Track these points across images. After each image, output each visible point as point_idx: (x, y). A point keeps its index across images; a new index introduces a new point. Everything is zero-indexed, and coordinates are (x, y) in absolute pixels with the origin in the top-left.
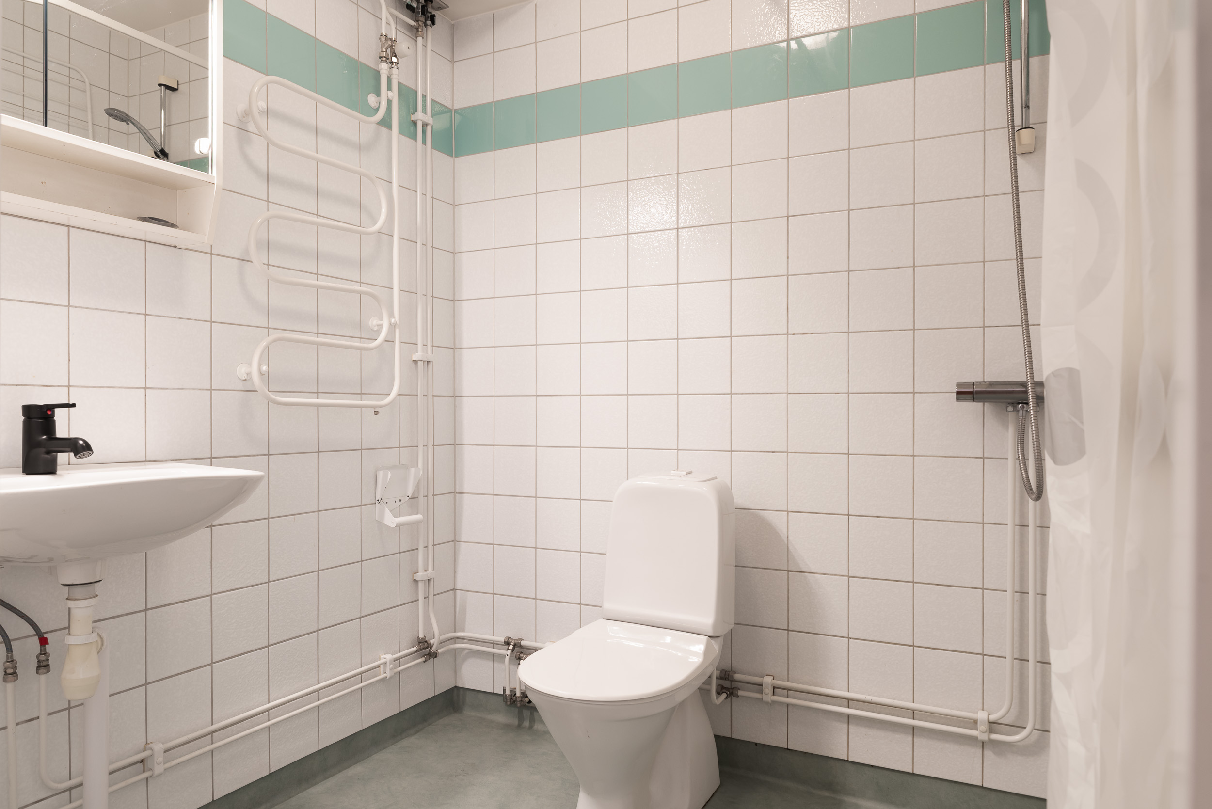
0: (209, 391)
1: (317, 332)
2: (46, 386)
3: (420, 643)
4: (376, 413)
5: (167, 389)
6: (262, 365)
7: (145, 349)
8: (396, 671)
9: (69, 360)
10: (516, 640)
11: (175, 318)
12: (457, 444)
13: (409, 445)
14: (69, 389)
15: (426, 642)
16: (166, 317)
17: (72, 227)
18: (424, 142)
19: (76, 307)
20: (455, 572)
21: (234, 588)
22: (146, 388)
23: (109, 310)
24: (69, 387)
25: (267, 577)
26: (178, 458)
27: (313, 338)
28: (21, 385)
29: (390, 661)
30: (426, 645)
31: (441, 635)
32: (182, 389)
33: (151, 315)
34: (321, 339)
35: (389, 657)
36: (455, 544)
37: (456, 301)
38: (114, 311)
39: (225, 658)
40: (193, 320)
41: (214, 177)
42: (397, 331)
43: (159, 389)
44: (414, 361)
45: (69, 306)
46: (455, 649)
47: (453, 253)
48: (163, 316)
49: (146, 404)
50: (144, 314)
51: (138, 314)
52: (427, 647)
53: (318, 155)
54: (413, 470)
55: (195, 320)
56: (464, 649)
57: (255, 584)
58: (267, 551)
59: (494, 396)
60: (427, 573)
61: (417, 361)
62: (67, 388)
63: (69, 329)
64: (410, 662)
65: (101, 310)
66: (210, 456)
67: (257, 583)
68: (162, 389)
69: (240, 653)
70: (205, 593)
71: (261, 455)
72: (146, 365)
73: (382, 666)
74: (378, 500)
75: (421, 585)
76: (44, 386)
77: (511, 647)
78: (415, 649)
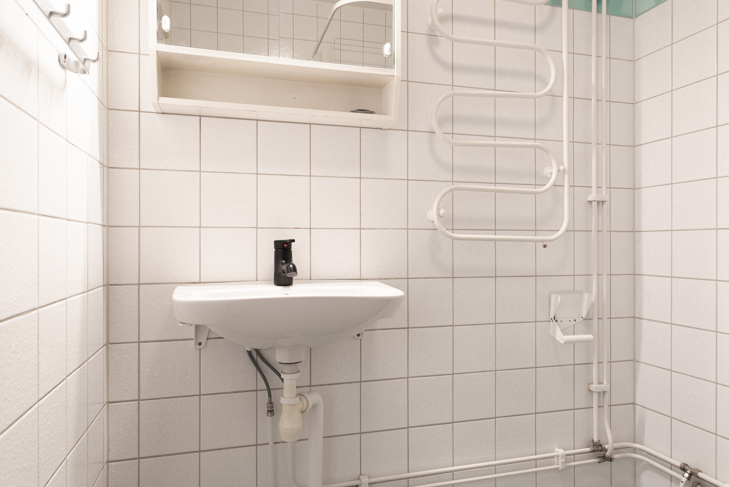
0: (406, 230)
1: (494, 182)
2: (297, 228)
3: (594, 445)
4: (545, 246)
5: (375, 229)
6: (440, 210)
7: (360, 202)
8: (568, 465)
9: (311, 211)
10: (693, 469)
11: (381, 179)
12: (636, 275)
13: (584, 274)
14: (310, 230)
15: (600, 445)
16: (374, 178)
17: (312, 124)
18: (599, 11)
19: (315, 176)
20: (634, 389)
21: (425, 375)
22: (360, 229)
23: (336, 177)
24: (310, 228)
25: (452, 370)
26: (383, 277)
27: (492, 187)
28: (282, 228)
29: (562, 456)
30: (600, 448)
31: (615, 441)
32: (386, 229)
33: (364, 178)
34: (498, 187)
35: (560, 452)
36: (634, 363)
37: (636, 146)
38: (339, 177)
39: (418, 425)
40: (394, 179)
41: (395, 71)
42: (566, 176)
43: (370, 229)
44: (589, 201)
45: (310, 176)
46: (635, 459)
47: (633, 104)
48: (373, 178)
49: (360, 239)
50: (359, 178)
51: (355, 178)
52: (602, 451)
53: (497, 41)
54: (586, 295)
55: (396, 179)
56: (642, 460)
57: (442, 374)
58: (452, 351)
59: (672, 230)
60: (602, 385)
61: (592, 201)
62: (309, 229)
63: (310, 191)
64: (585, 460)
65: (331, 177)
66: (407, 277)
67: (444, 373)
68: (372, 229)
69: (430, 424)
70: (403, 376)
71: (447, 278)
72: (361, 213)
73: (556, 457)
74: (551, 319)
75: (595, 396)
76: (295, 228)
77: (686, 475)
78: (588, 449)
